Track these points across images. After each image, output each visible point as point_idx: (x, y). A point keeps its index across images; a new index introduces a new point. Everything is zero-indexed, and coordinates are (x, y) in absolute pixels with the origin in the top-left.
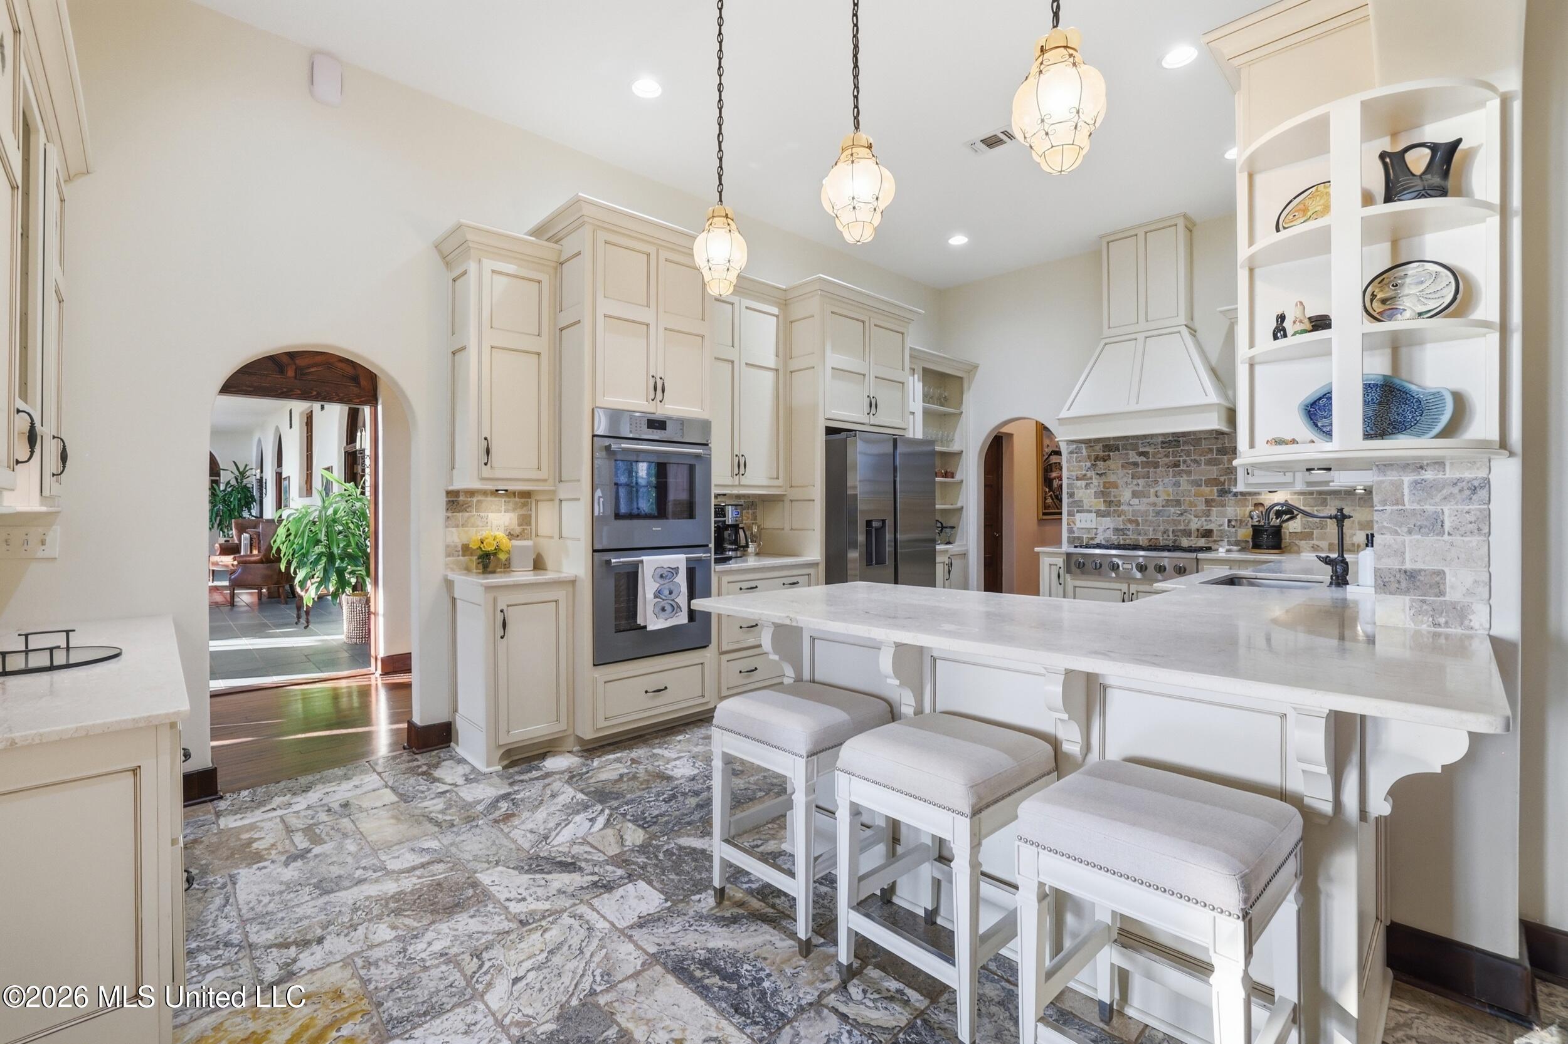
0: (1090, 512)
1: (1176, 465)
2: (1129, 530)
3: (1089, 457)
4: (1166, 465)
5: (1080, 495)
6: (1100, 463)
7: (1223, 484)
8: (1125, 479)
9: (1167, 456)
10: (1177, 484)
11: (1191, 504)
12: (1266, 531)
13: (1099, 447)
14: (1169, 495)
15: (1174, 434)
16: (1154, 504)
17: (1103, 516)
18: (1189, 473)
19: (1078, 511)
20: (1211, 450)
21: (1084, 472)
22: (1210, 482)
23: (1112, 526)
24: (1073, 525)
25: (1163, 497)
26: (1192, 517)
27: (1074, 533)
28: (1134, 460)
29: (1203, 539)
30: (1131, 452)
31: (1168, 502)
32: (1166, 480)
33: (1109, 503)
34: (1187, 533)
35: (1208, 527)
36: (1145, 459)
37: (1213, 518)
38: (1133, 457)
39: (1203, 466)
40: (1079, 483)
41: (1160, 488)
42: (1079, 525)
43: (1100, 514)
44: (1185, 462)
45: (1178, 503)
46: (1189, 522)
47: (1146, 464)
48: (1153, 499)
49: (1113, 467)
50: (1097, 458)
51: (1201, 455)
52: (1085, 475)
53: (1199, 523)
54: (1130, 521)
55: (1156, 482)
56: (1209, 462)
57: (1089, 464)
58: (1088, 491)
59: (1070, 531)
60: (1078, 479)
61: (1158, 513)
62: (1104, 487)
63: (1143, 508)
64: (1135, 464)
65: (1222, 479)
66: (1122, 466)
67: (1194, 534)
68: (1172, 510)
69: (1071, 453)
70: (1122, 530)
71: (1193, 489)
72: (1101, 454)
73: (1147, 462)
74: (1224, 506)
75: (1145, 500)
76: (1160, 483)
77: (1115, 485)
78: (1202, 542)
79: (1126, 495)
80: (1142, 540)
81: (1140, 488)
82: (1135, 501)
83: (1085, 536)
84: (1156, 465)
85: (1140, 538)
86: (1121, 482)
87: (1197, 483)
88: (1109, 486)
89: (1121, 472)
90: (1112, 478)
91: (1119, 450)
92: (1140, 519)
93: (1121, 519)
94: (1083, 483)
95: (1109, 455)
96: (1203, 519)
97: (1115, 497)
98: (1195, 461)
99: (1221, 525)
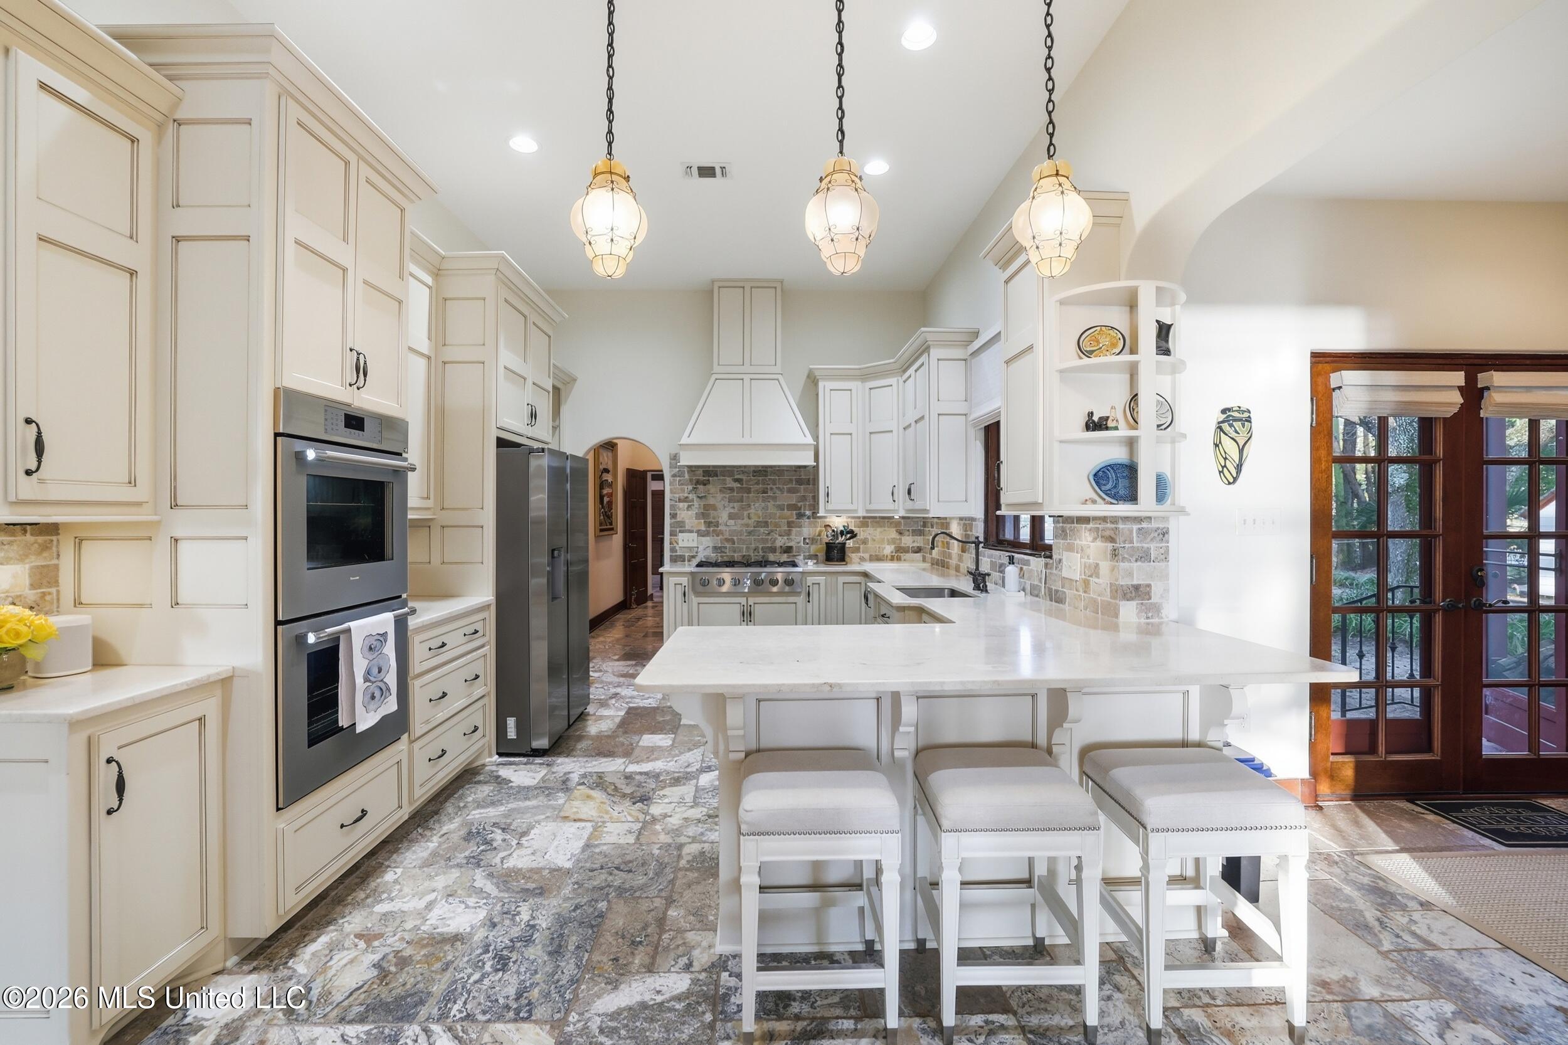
0: (691, 532)
1: (765, 492)
2: (726, 548)
3: (691, 480)
4: (757, 490)
5: (682, 516)
6: (701, 487)
7: (800, 508)
8: (723, 503)
9: (758, 483)
10: (766, 508)
11: (777, 525)
12: (836, 547)
13: (700, 472)
14: (759, 518)
15: (763, 466)
16: (747, 525)
17: (703, 536)
18: (775, 498)
19: (680, 532)
20: (791, 480)
21: (686, 495)
22: (791, 507)
23: (711, 545)
24: (675, 545)
25: (754, 519)
26: (777, 536)
27: (676, 551)
28: (730, 486)
29: (786, 555)
30: (727, 478)
31: (758, 524)
32: (757, 505)
33: (708, 524)
34: (773, 550)
35: (789, 545)
36: (739, 485)
37: (793, 537)
38: (729, 482)
39: (785, 494)
40: (681, 505)
41: (752, 511)
42: (681, 544)
43: (700, 534)
44: (771, 489)
45: (766, 524)
46: (775, 541)
47: (740, 490)
48: (746, 521)
49: (712, 491)
50: (698, 482)
51: (783, 484)
52: (687, 497)
53: (783, 541)
54: (727, 540)
55: (749, 506)
56: (790, 491)
57: (690, 487)
58: (690, 513)
59: (673, 550)
60: (680, 501)
61: (750, 533)
62: (704, 508)
63: (738, 528)
64: (732, 489)
65: (799, 504)
66: (720, 491)
67: (778, 550)
68: (762, 530)
69: (674, 476)
70: (720, 548)
71: (778, 513)
72: (702, 478)
73: (741, 488)
74: (800, 527)
75: (740, 522)
76: (753, 507)
77: (714, 508)
78: (784, 558)
79: (723, 516)
80: (737, 557)
81: (736, 511)
82: (732, 522)
83: (687, 554)
84: (749, 491)
85: (736, 555)
86: (719, 505)
87: (781, 508)
88: (707, 507)
89: (719, 496)
90: (711, 501)
91: (717, 476)
92: (735, 538)
93: (719, 538)
94: (686, 505)
95: (709, 480)
96: (785, 538)
97: (714, 518)
98: (778, 488)
99: (798, 543)
